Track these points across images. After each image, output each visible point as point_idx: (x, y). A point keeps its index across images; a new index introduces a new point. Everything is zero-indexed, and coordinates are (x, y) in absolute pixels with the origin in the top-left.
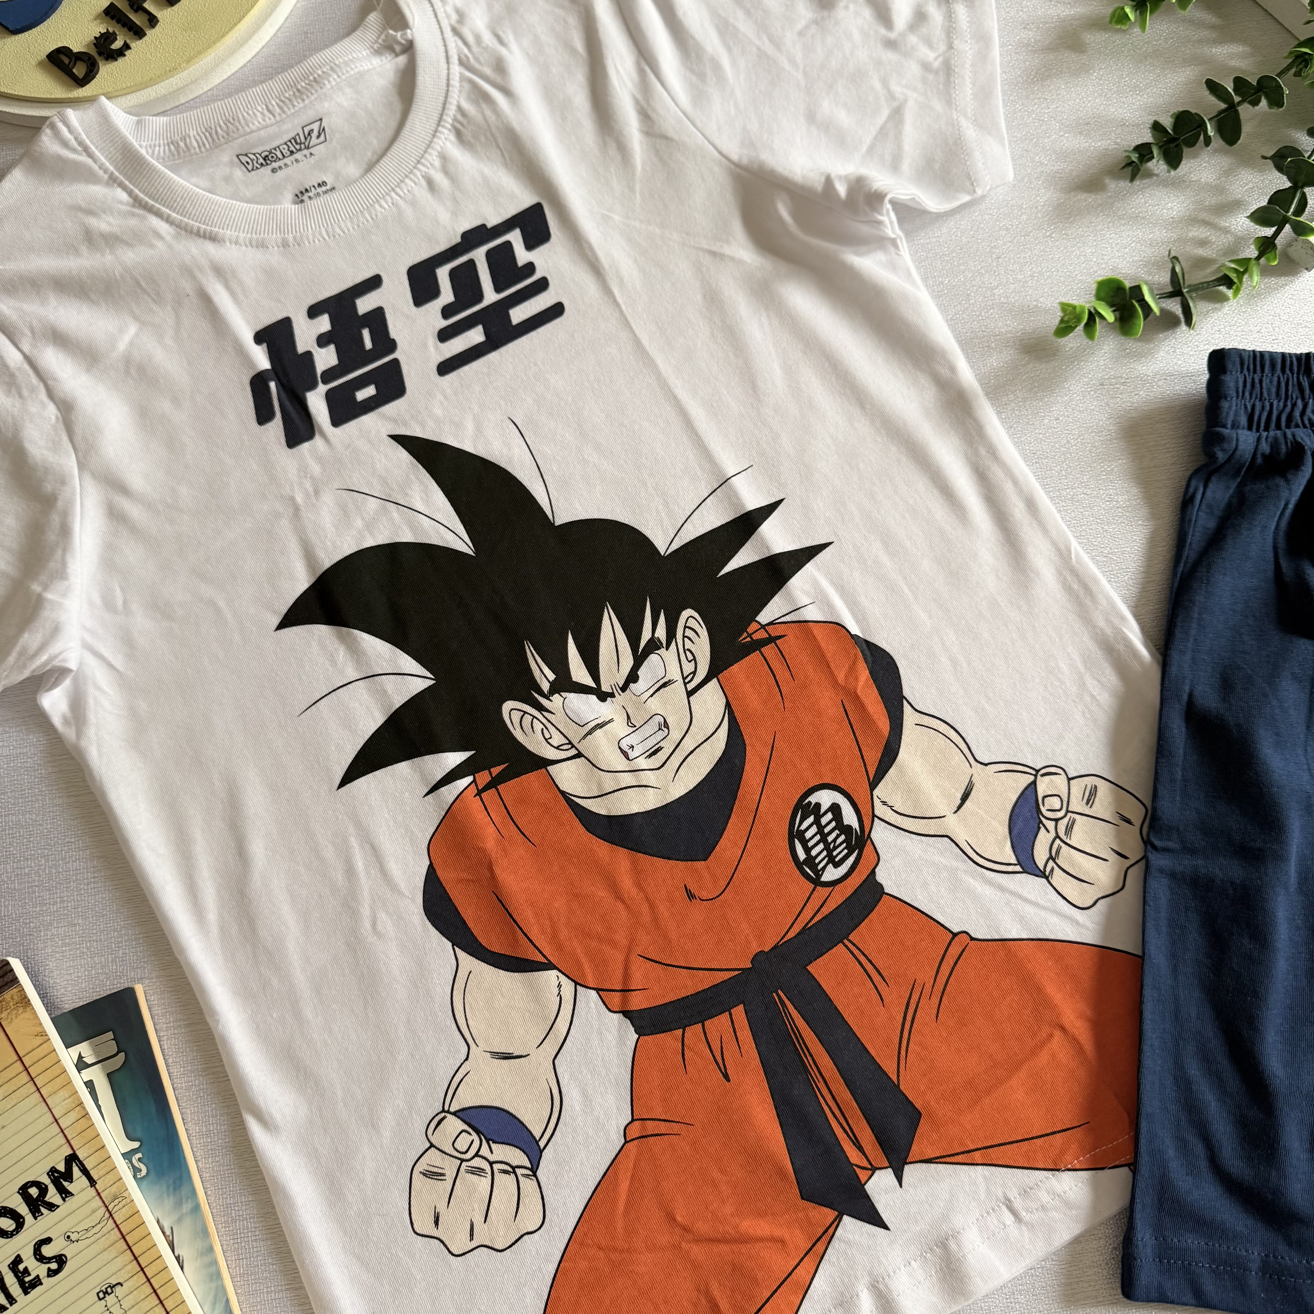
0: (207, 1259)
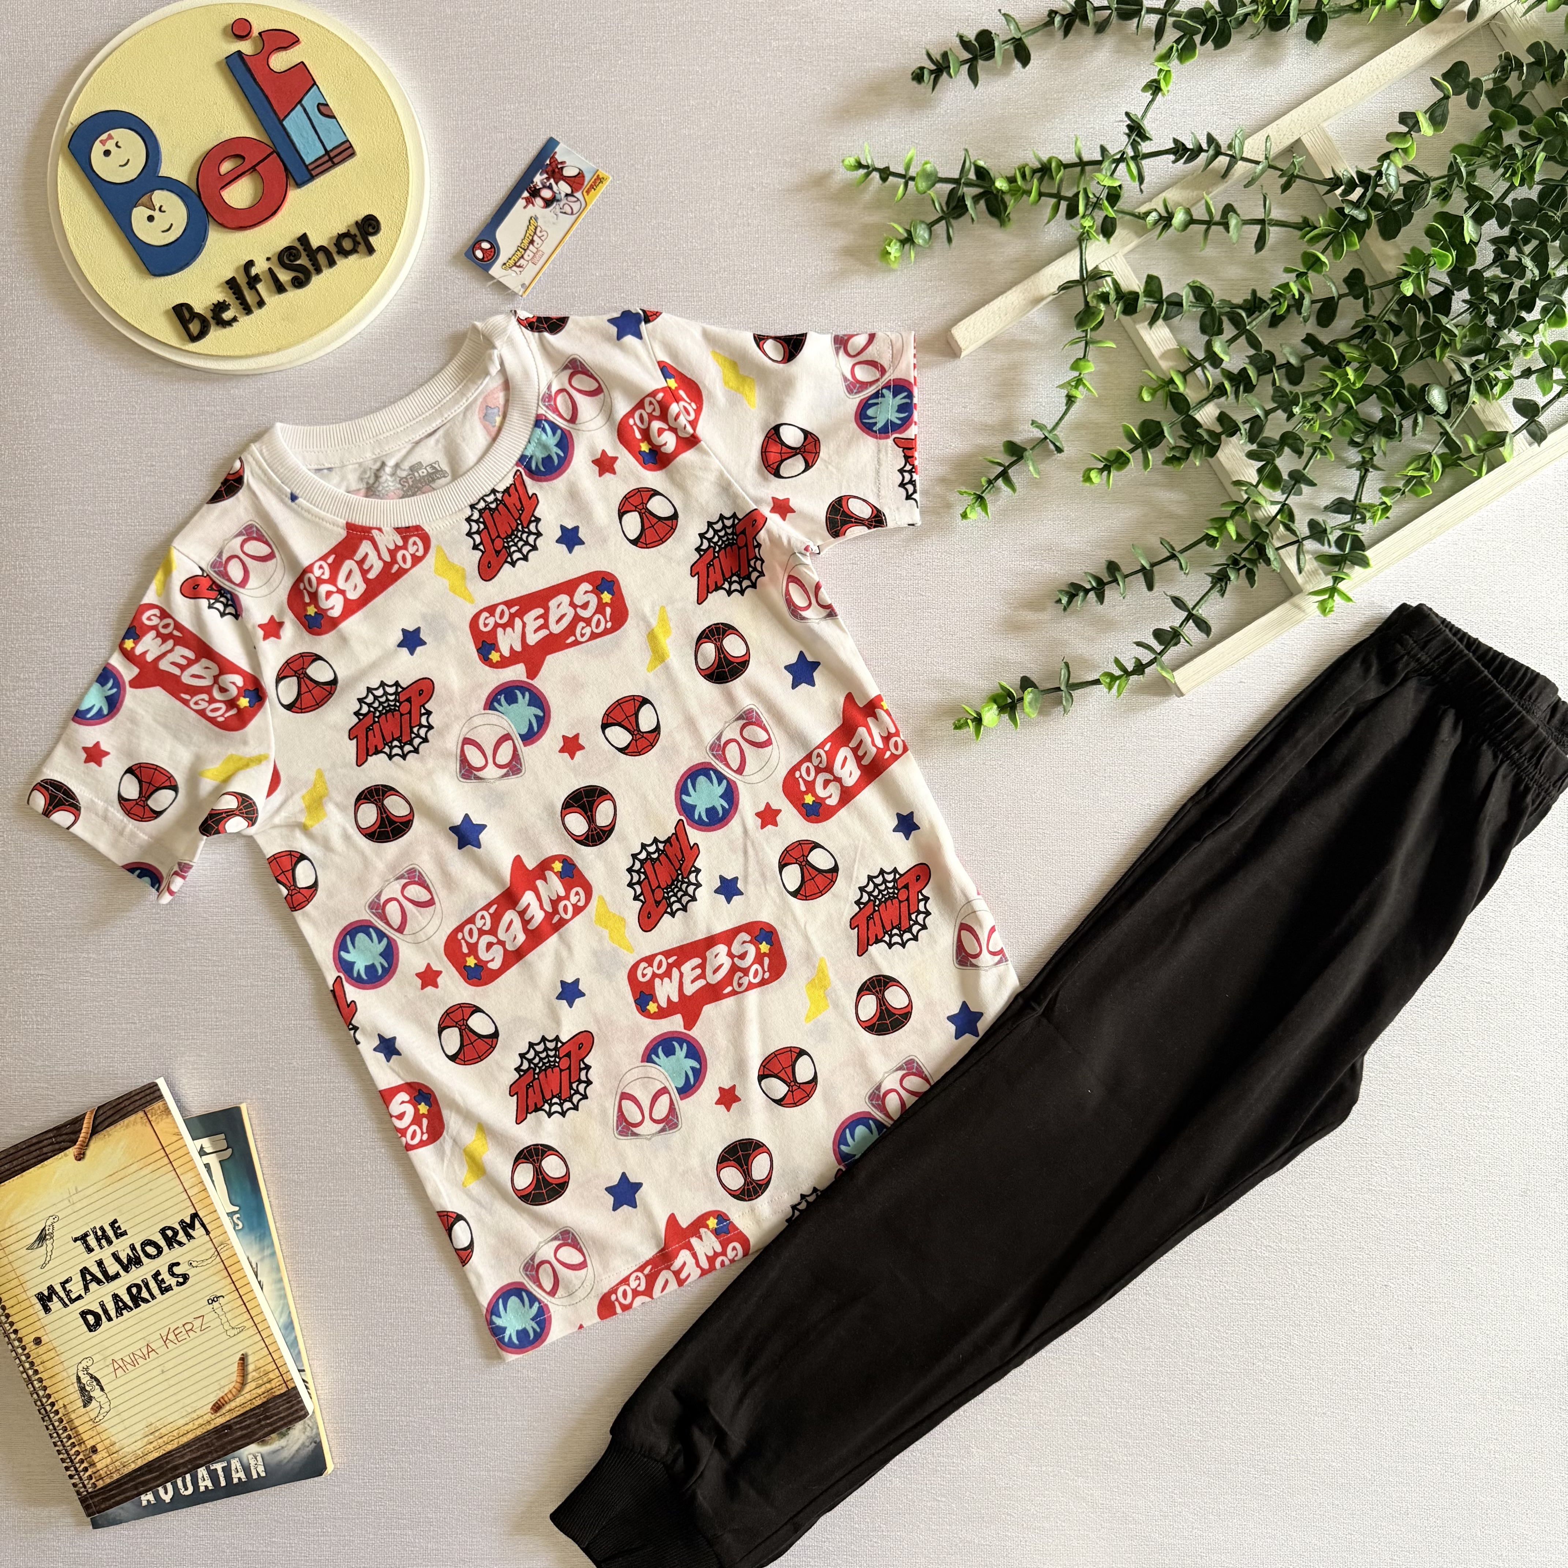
0: (279, 1286)
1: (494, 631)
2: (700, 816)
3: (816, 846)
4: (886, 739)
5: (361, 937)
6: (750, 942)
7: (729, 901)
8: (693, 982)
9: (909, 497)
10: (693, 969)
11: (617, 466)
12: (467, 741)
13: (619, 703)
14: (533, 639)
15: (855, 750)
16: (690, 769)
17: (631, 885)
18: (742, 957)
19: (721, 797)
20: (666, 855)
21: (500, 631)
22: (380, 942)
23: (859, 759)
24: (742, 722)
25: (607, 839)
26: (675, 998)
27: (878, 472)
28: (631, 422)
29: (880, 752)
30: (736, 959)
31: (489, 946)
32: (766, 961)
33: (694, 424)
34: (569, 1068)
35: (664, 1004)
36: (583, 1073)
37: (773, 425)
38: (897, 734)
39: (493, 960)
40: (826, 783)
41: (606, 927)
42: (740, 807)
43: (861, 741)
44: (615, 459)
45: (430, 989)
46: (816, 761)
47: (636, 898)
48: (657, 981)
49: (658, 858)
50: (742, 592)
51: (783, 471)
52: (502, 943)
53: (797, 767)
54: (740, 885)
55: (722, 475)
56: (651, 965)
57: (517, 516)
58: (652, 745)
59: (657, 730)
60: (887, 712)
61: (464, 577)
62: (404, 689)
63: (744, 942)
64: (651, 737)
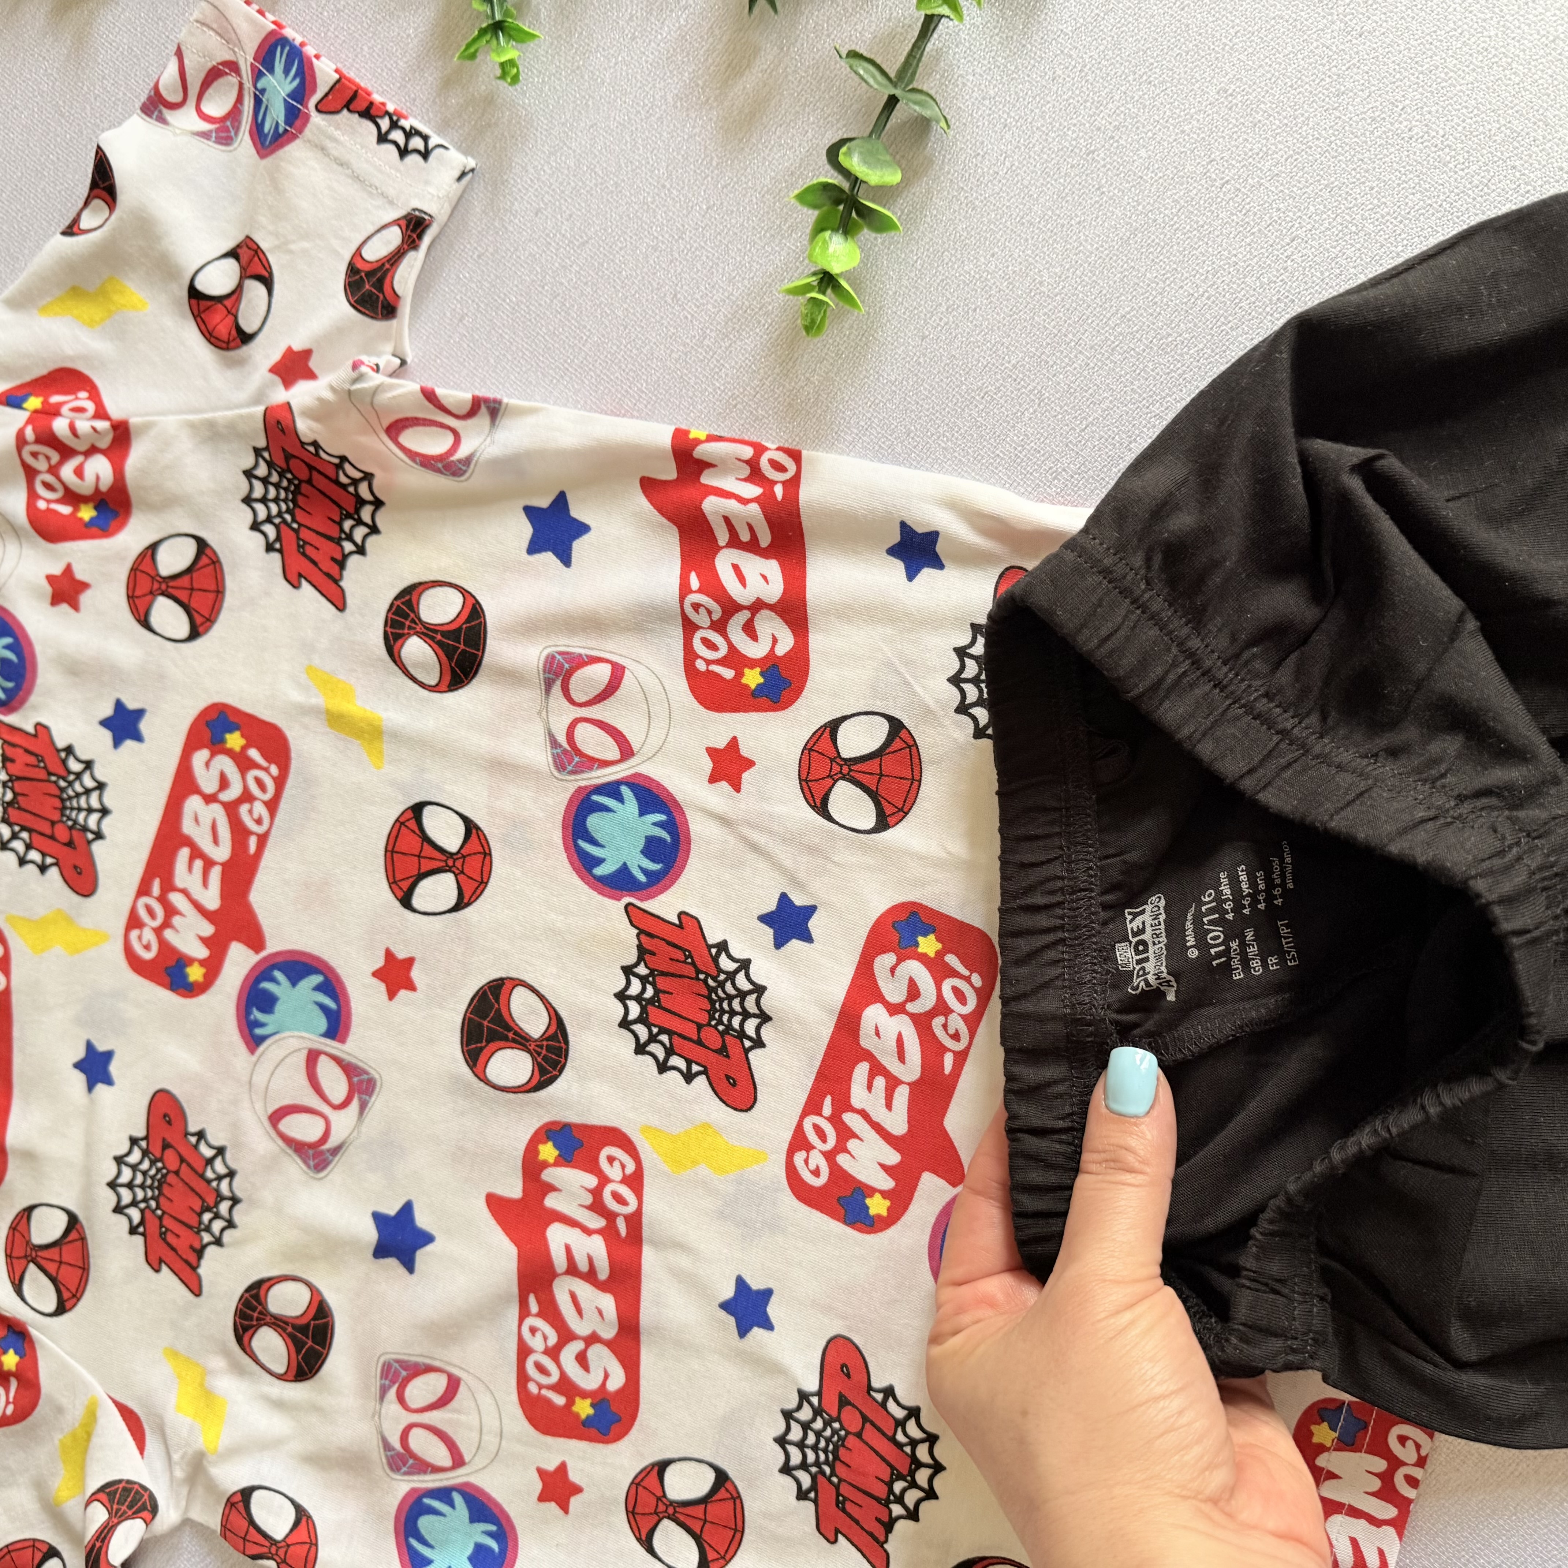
1: (163, 944)
2: (645, 871)
3: (833, 726)
4: (755, 475)
5: (425, 1523)
6: (900, 960)
7: (807, 937)
8: (889, 1106)
9: (425, 155)
10: (870, 1087)
11: (80, 574)
12: (276, 1117)
13: (391, 851)
14: (212, 899)
15: (734, 542)
16: (564, 827)
17: (663, 1067)
18: (913, 992)
19: (641, 814)
20: (663, 974)
21: (168, 934)
22: (452, 1505)
23: (752, 547)
24: (557, 688)
25: (566, 1042)
26: (893, 1158)
27: (357, 178)
28: (42, 505)
29: (765, 501)
30: (911, 1007)
31: (582, 1359)
32: (952, 960)
33: (101, 413)
34: (865, 1419)
35: (887, 1183)
36: (891, 1405)
37: (185, 293)
38: (760, 449)
39: (606, 1376)
40: (750, 630)
41: (695, 1163)
42: (679, 797)
43: (727, 520)
44: (68, 570)
45: (575, 1502)
46: (702, 619)
47: (689, 1077)
48: (842, 1160)
49: (657, 991)
50: (374, 529)
51: (249, 327)
52: (592, 1339)
53: (690, 656)
54: (799, 900)
55: (192, 426)
56: (809, 1147)
57: (42, 775)
58: (486, 854)
59: (471, 827)
60: (711, 438)
61: (70, 920)
62: (146, 1138)
63: (893, 970)
64: (474, 845)
